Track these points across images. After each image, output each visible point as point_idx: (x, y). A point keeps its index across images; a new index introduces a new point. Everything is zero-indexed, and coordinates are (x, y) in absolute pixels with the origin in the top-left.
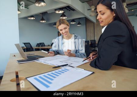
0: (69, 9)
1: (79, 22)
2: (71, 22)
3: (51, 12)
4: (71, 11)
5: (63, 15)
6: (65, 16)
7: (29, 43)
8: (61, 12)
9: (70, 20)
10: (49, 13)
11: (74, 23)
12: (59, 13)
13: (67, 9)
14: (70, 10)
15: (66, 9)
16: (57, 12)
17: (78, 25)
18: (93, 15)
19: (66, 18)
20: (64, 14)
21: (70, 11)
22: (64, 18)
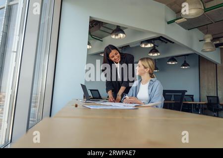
1: (185, 61)
2: (168, 61)
3: (135, 45)
4: (169, 43)
5: (154, 50)
6: (157, 51)
7: (97, 90)
8: (149, 46)
9: (167, 58)
10: (133, 48)
11: (174, 63)
12: (146, 46)
13: (162, 41)
14: (166, 41)
15: (160, 40)
16: (143, 46)
17: (183, 67)
18: (208, 50)
19: (159, 54)
20: (156, 48)
21: (166, 43)
22: (156, 55)
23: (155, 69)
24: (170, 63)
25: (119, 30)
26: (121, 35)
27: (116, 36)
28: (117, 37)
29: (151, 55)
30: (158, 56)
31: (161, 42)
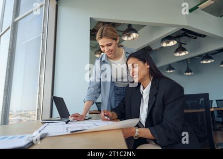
0: (192, 35)
2: (202, 60)
3: (158, 47)
4: (198, 38)
5: (180, 49)
6: (184, 50)
8: (172, 43)
9: (200, 56)
10: (156, 50)
11: (209, 62)
12: (168, 45)
13: (190, 37)
14: (194, 36)
16: (164, 45)
19: (187, 53)
20: (183, 46)
21: (196, 38)
22: (183, 54)
23: (188, 72)
24: (204, 62)
25: (130, 29)
26: (134, 35)
27: (128, 37)
28: (130, 39)
29: (178, 54)
30: (186, 55)
31: (188, 38)
